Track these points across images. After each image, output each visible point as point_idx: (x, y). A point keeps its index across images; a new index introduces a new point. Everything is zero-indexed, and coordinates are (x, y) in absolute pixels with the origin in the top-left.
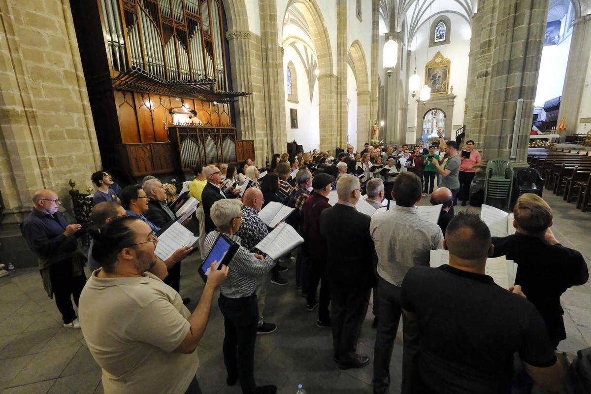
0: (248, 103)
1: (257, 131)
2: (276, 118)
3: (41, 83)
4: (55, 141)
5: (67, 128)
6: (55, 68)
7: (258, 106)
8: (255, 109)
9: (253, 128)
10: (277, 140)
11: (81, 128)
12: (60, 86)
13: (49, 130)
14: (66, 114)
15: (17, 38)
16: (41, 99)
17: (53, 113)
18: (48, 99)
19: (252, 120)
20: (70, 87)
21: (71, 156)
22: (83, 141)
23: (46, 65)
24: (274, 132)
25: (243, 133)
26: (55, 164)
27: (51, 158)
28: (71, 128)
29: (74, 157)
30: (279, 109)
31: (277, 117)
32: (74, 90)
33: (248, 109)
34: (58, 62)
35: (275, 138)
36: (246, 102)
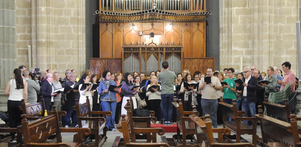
0: (226, 19)
1: (234, 48)
2: (259, 33)
3: (60, 26)
4: (60, 56)
5: (66, 48)
6: (67, 16)
7: (240, 21)
8: (233, 25)
9: (229, 45)
10: (258, 58)
11: (73, 49)
12: (67, 26)
13: (59, 49)
14: (67, 41)
15: (50, 8)
16: (58, 34)
17: (62, 41)
18: (61, 34)
19: (229, 37)
20: (72, 26)
21: (65, 64)
22: (73, 56)
23: (63, 16)
24: (256, 49)
25: (221, 50)
26: (58, 68)
27: (57, 65)
28: (68, 48)
29: (67, 65)
30: (262, 22)
31: (261, 32)
32: (73, 27)
33: (226, 25)
34: (68, 13)
35: (256, 56)
36: (225, 18)
